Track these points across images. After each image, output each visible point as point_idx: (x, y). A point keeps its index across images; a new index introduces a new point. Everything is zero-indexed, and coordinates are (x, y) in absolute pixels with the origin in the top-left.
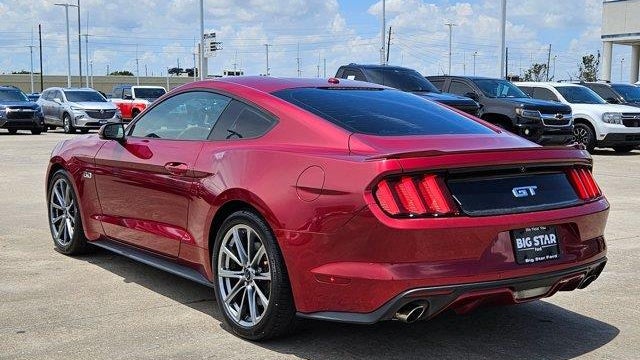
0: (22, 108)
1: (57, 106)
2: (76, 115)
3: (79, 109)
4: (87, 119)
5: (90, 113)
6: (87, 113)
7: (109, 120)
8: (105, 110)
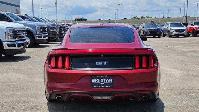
0: (154, 29)
1: (167, 28)
2: (171, 31)
3: (173, 29)
4: (175, 33)
5: (176, 31)
6: (175, 30)
7: (182, 33)
8: (181, 30)
